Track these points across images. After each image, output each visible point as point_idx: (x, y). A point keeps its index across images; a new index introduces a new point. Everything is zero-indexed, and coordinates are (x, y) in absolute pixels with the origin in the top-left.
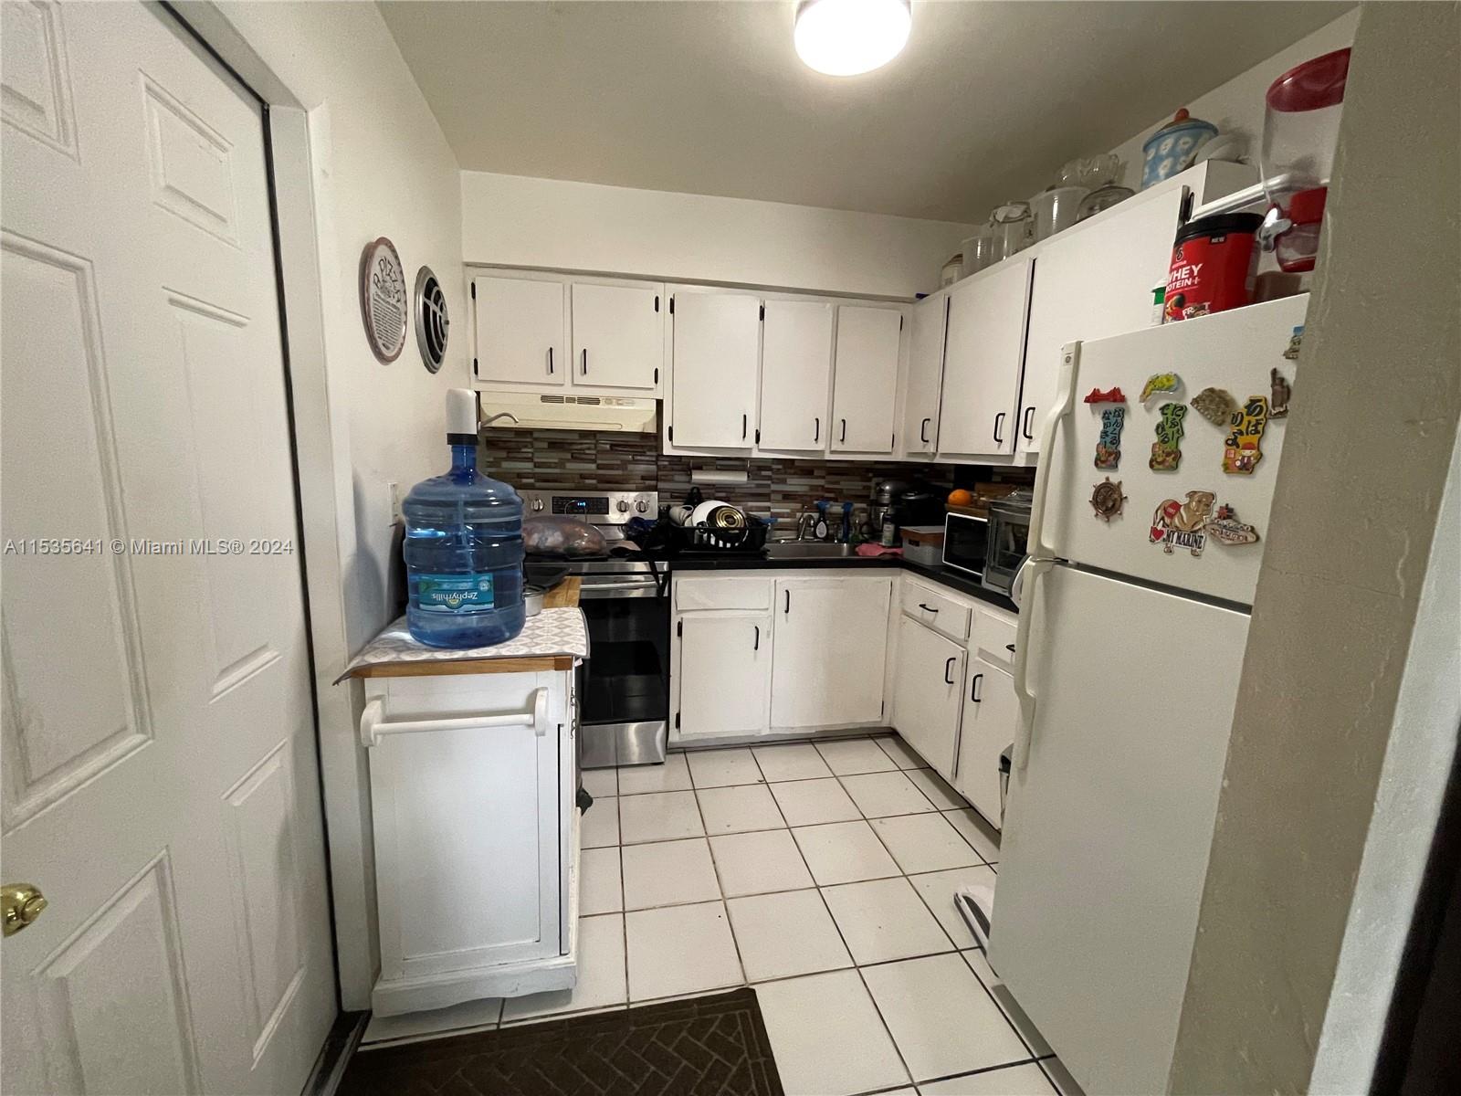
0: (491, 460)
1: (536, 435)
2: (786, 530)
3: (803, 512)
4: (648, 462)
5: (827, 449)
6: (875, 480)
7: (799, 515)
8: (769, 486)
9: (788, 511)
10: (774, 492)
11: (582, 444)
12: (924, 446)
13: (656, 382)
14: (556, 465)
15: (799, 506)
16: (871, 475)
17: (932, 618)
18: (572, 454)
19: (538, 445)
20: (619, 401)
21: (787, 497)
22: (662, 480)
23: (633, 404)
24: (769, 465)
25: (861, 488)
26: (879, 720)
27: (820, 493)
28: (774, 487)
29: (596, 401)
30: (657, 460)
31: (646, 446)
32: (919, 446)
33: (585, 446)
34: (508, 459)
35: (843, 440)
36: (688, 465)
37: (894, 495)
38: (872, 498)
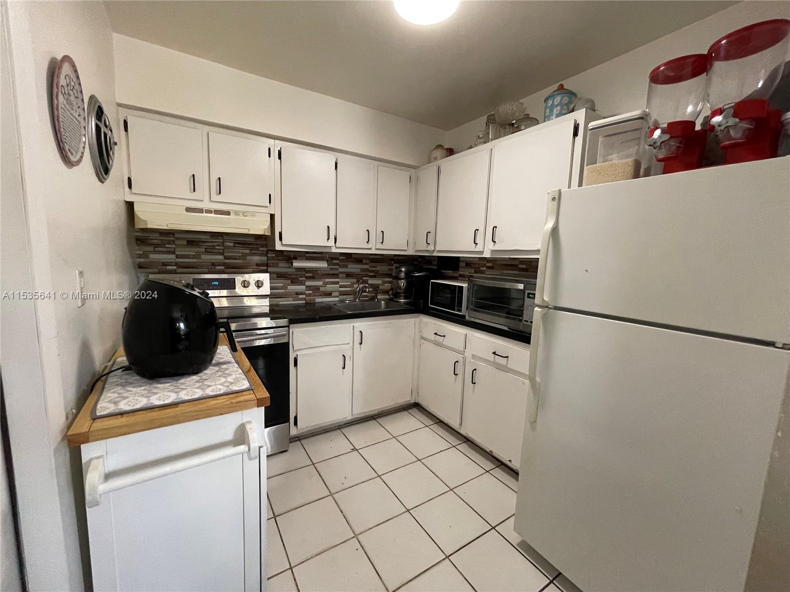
0: (141, 252)
1: (177, 235)
2: (348, 295)
3: (359, 284)
4: (261, 255)
5: (374, 248)
6: (395, 265)
7: (356, 286)
8: (338, 269)
9: (349, 283)
10: (341, 273)
11: (212, 242)
12: (427, 247)
13: (270, 202)
14: (194, 257)
15: (355, 280)
16: (393, 262)
17: (441, 340)
18: (206, 249)
19: (178, 242)
20: (244, 214)
21: (349, 275)
22: (270, 266)
23: (254, 216)
24: (338, 256)
25: (387, 270)
26: (410, 399)
27: (367, 273)
28: (341, 270)
29: (228, 213)
30: (267, 253)
31: (259, 244)
32: (424, 247)
33: (215, 244)
34: (155, 252)
35: (382, 243)
36: (289, 257)
37: (407, 273)
38: (393, 275)
